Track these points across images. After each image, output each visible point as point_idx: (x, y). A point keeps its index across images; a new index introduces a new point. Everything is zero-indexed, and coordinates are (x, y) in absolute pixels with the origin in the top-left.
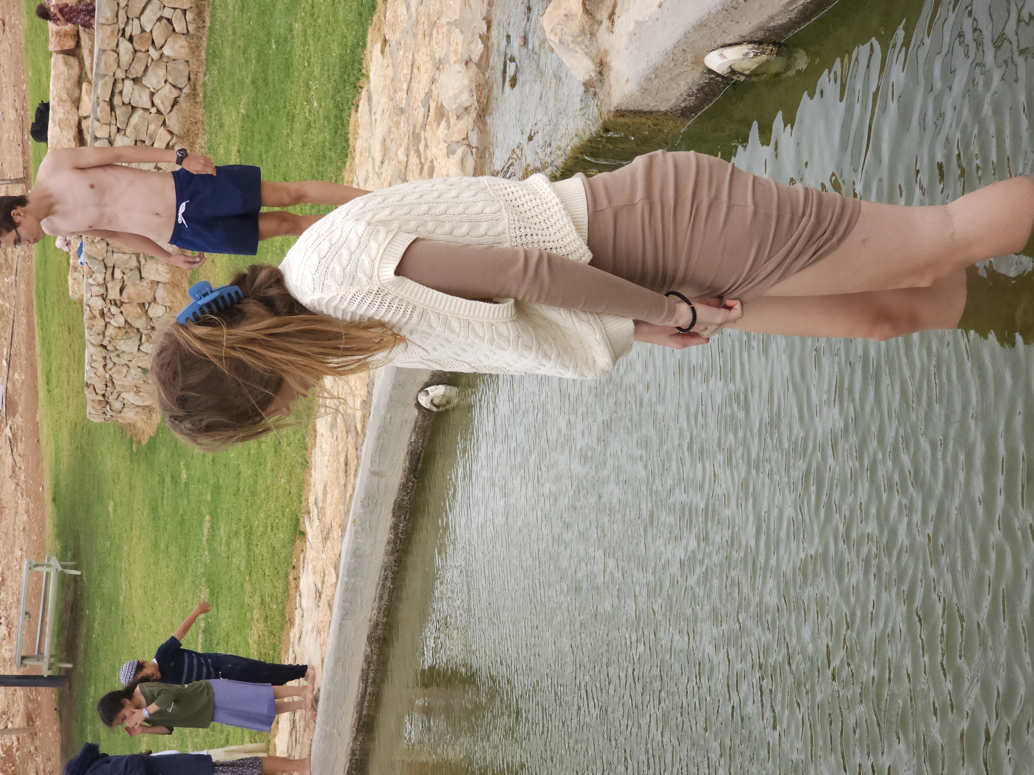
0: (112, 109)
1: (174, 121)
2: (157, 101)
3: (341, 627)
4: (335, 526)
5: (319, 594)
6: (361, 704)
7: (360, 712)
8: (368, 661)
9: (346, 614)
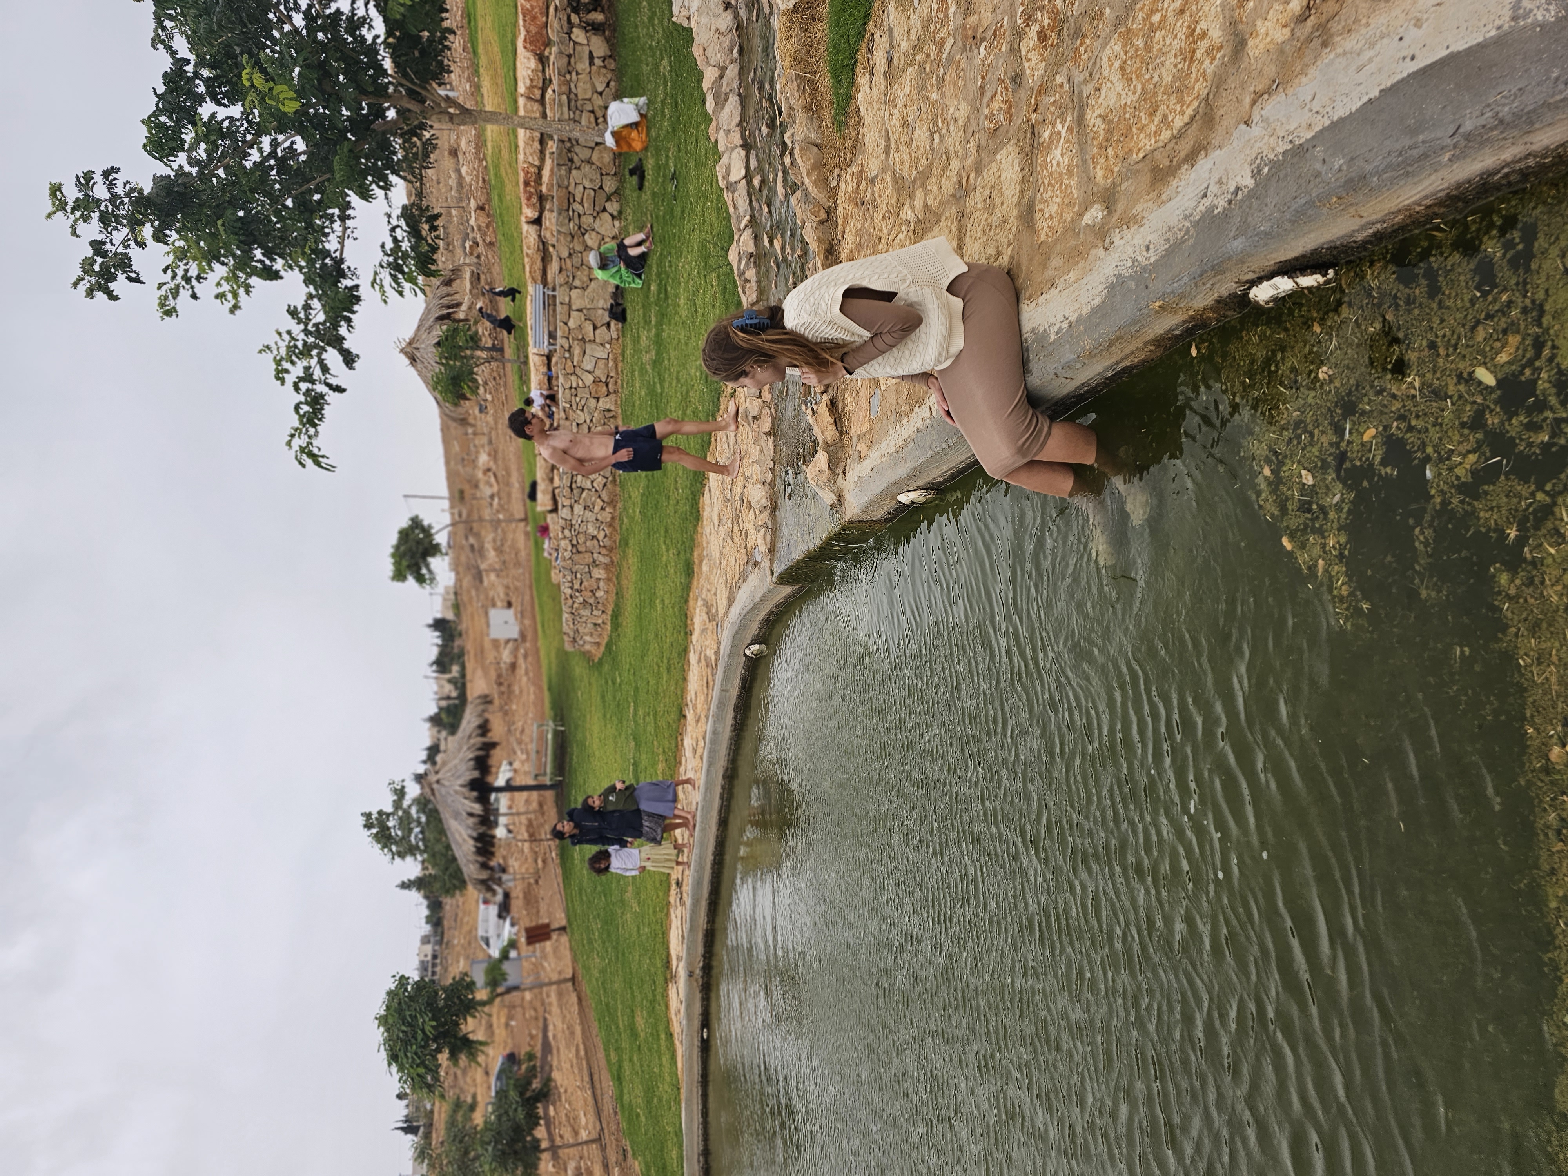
0: (572, 490)
1: (605, 495)
2: (595, 485)
3: (708, 771)
4: (703, 716)
5: (695, 751)
6: (720, 811)
7: (720, 815)
8: (723, 788)
9: (710, 765)
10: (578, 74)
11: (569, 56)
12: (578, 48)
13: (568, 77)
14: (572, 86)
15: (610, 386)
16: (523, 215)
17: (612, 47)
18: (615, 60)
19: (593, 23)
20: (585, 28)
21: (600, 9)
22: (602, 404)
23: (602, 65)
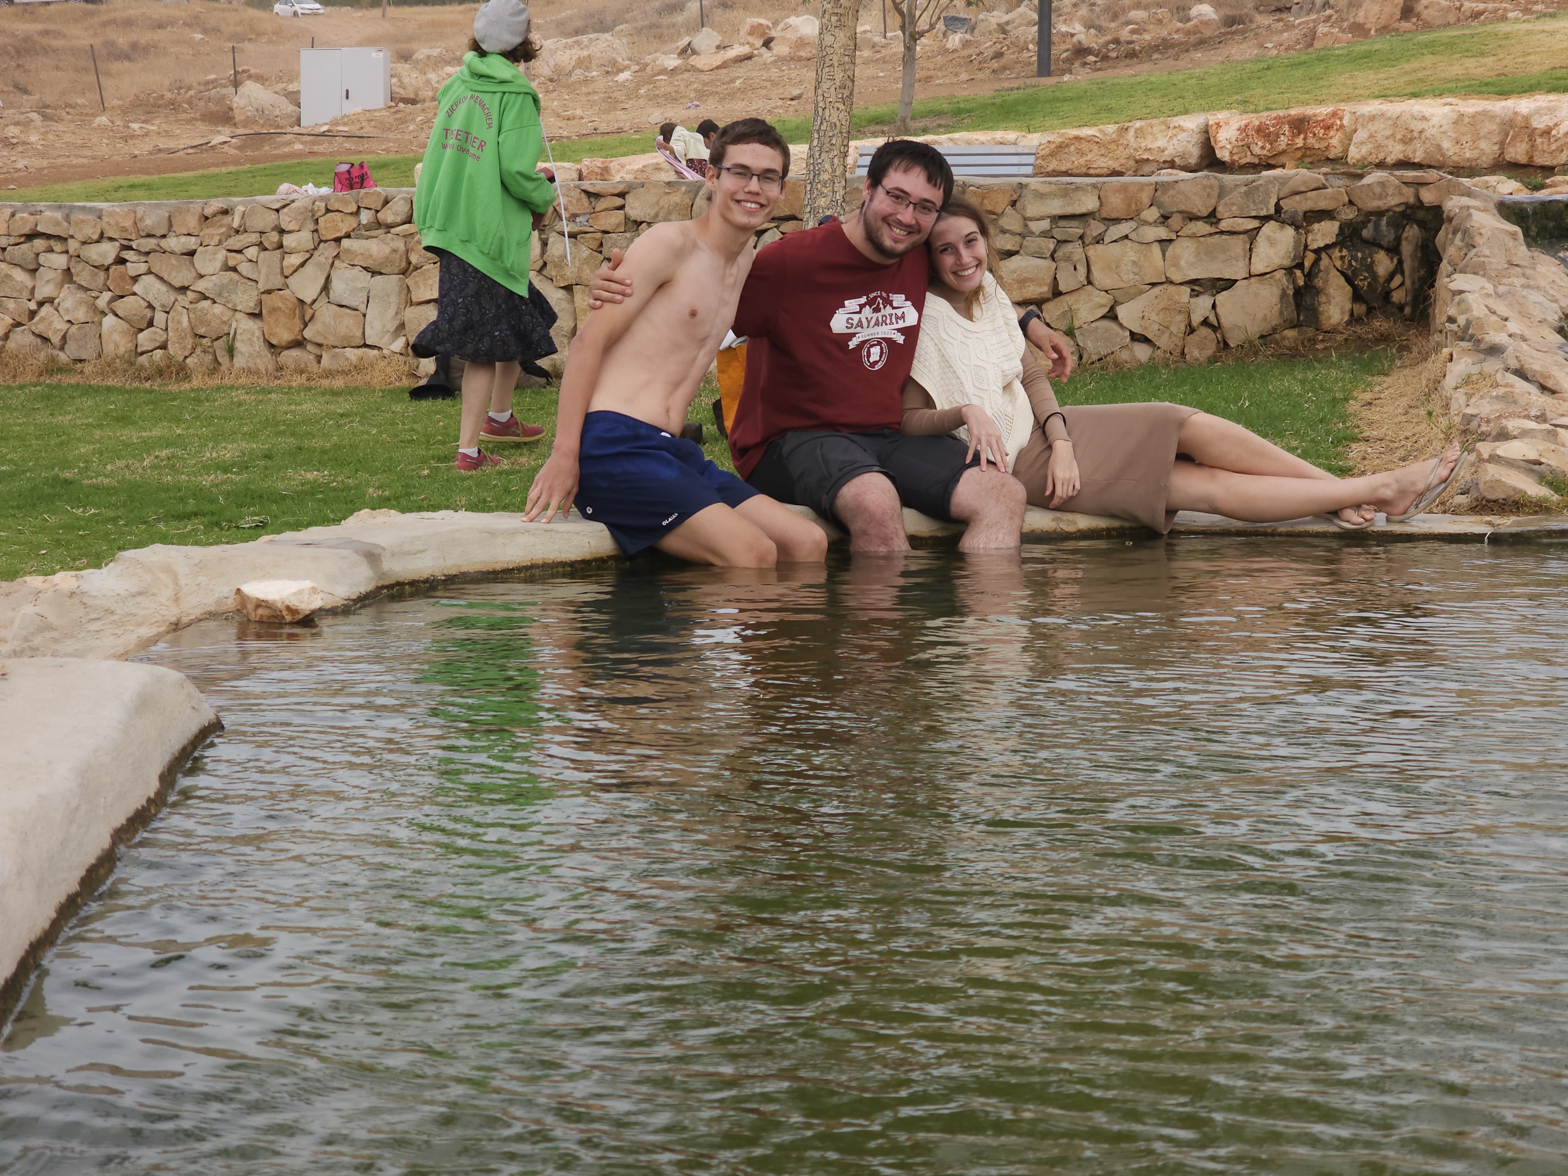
0: (30, 237)
1: (21, 340)
2: (46, 309)
10: (1164, 243)
11: (1212, 217)
12: (1238, 244)
13: (1152, 214)
14: (1124, 228)
15: (295, 353)
16: (1221, 116)
17: (1249, 349)
18: (1212, 360)
19: (1318, 292)
20: (1300, 266)
21: (1360, 309)
22: (246, 327)
23: (1196, 319)
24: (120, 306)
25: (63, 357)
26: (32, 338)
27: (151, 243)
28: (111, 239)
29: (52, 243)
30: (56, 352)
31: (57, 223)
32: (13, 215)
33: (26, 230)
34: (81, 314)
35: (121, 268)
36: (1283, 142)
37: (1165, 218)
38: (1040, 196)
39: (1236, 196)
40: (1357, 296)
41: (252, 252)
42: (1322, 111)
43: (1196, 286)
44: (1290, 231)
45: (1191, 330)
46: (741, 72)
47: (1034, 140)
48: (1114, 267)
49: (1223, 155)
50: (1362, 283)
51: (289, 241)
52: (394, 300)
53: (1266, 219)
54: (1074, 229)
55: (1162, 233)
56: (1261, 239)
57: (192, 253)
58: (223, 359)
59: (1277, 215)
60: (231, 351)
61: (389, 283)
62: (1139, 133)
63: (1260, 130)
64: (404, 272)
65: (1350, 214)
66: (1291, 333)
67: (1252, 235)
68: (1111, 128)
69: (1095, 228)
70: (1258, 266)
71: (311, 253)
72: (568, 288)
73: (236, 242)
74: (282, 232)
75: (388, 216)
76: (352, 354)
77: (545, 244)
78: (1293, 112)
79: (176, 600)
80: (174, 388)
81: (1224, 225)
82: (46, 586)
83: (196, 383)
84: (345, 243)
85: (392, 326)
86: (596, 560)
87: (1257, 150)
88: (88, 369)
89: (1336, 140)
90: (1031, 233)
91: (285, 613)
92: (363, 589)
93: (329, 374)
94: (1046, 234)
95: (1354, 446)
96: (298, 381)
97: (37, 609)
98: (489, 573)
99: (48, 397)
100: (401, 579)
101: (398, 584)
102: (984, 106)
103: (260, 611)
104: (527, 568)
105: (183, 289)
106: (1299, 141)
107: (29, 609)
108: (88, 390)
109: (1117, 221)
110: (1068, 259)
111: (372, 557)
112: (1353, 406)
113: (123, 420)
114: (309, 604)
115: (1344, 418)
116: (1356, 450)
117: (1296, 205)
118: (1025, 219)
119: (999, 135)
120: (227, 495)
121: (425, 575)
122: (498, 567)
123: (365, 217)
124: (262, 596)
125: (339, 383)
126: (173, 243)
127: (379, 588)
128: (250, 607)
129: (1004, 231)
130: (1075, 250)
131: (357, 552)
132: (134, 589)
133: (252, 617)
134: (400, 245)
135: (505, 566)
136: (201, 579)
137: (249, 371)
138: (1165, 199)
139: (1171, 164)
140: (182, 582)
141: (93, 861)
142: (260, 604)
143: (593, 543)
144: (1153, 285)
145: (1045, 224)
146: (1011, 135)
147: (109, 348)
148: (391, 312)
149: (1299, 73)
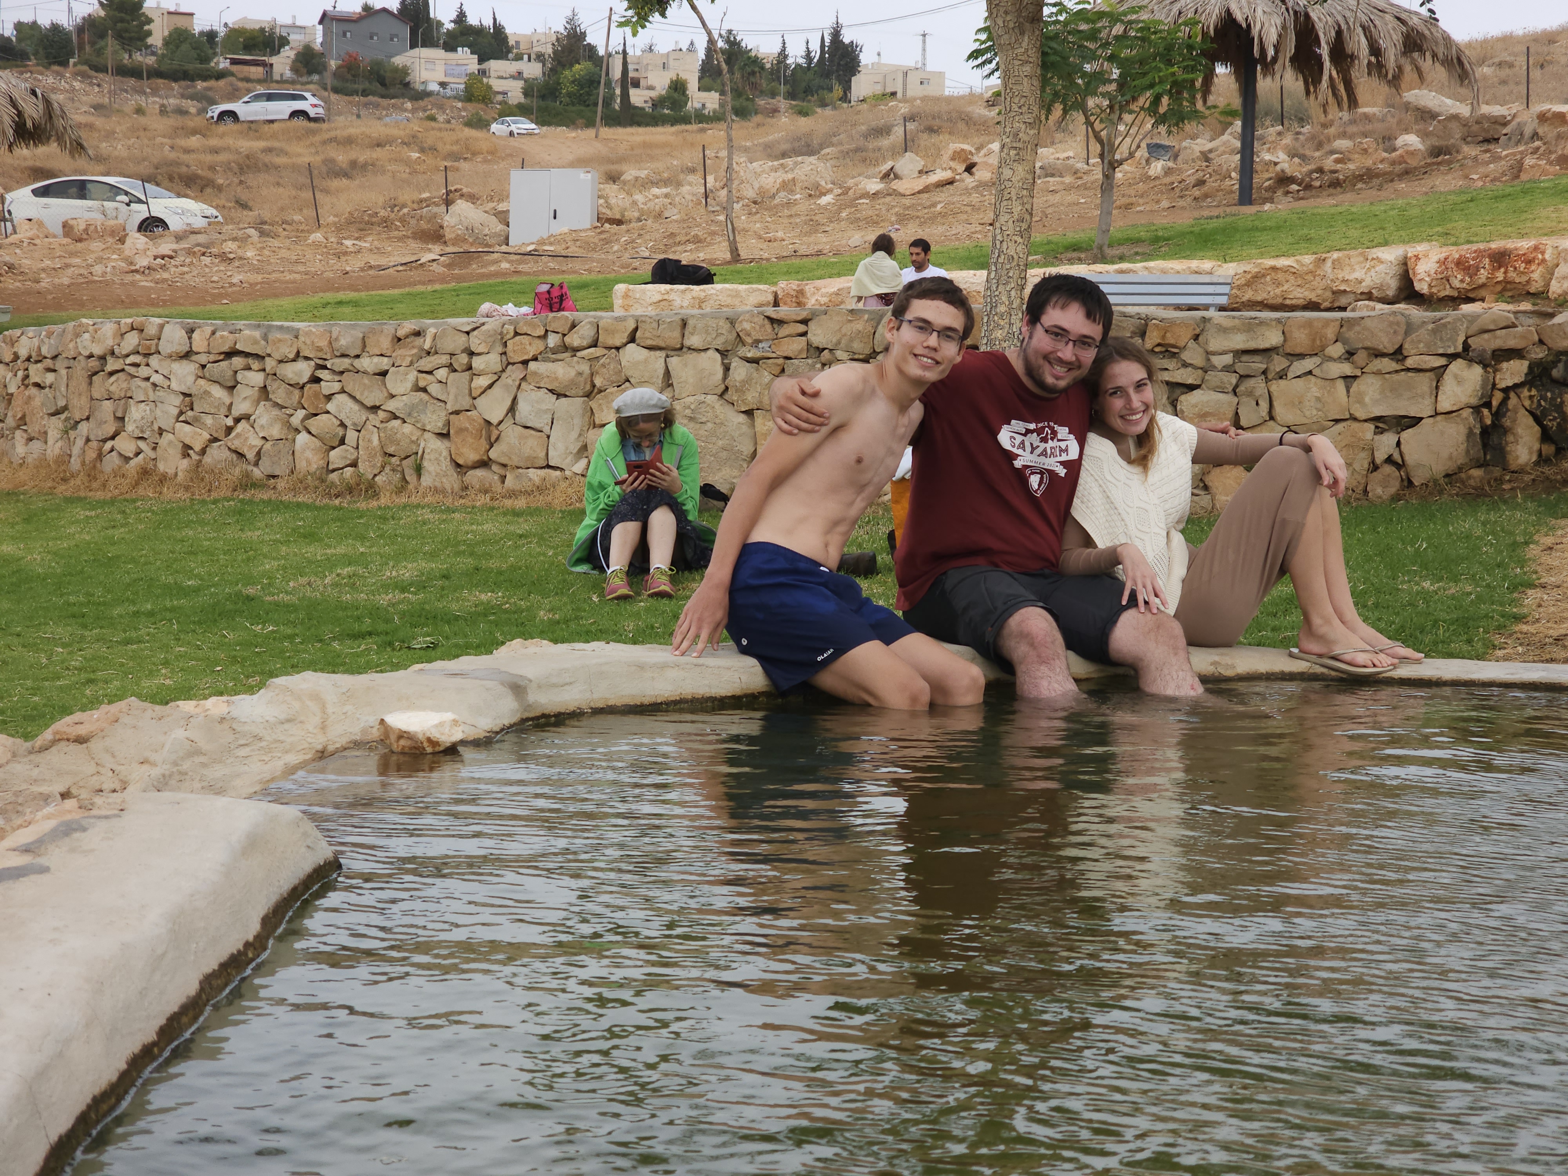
10: (1349, 379)
11: (1398, 354)
12: (1424, 382)
13: (1337, 350)
14: (1308, 364)
15: (480, 473)
16: (1420, 248)
17: (1433, 488)
18: (1396, 498)
19: (1506, 431)
20: (1488, 405)
21: (1549, 449)
22: (434, 447)
23: (1380, 457)
24: (314, 424)
25: (257, 473)
26: (228, 453)
27: (345, 363)
28: (307, 358)
29: (250, 361)
30: (250, 468)
31: (256, 342)
32: (213, 333)
33: (226, 348)
34: (276, 431)
35: (315, 386)
36: (1483, 276)
37: (1350, 354)
38: (1223, 330)
39: (1423, 333)
40: (1546, 436)
41: (442, 373)
42: (1524, 245)
43: (1381, 423)
44: (1478, 370)
45: (1374, 467)
46: (942, 197)
47: (1230, 270)
48: (1298, 403)
49: (1422, 287)
50: (1552, 425)
51: (477, 363)
52: (578, 422)
53: (1453, 357)
54: (1257, 364)
55: (1347, 369)
56: (1448, 377)
57: (384, 374)
58: (411, 477)
59: (1465, 353)
60: (419, 470)
61: (572, 406)
62: (1337, 264)
63: (1460, 263)
64: (588, 395)
65: (1539, 354)
66: (1477, 473)
67: (1439, 373)
68: (1308, 259)
69: (1278, 363)
70: (1445, 404)
71: (499, 375)
72: (749, 413)
73: (426, 363)
74: (472, 354)
75: (574, 340)
76: (535, 475)
77: (727, 369)
78: (1493, 246)
79: (323, 728)
80: (362, 505)
81: (1410, 363)
82: (198, 710)
83: (384, 501)
84: (532, 365)
85: (575, 447)
86: (746, 696)
87: (1456, 283)
88: (281, 484)
89: (1537, 274)
90: (1214, 368)
91: (426, 744)
92: (507, 722)
93: (512, 494)
94: (1228, 369)
95: (1530, 592)
96: (482, 500)
97: (187, 734)
98: (636, 706)
99: (240, 513)
100: (547, 712)
101: (544, 716)
102: (1182, 234)
103: (402, 742)
104: (675, 702)
105: (375, 409)
106: (1500, 275)
107: (180, 734)
108: (278, 506)
109: (1301, 356)
110: (1250, 393)
111: (518, 688)
112: (1533, 551)
113: (310, 537)
114: (450, 736)
115: (1522, 563)
116: (1532, 596)
117: (1484, 344)
118: (1208, 353)
119: (1194, 264)
120: (403, 615)
121: (571, 708)
122: (646, 701)
123: (553, 340)
124: (404, 727)
125: (521, 503)
126: (367, 363)
127: (524, 721)
128: (393, 738)
129: (1185, 365)
130: (1258, 385)
131: (502, 684)
132: (283, 717)
133: (395, 747)
134: (585, 368)
135: (653, 700)
136: (348, 708)
137: (436, 490)
138: (1351, 335)
139: (1369, 296)
140: (330, 710)
141: (176, 1009)
142: (402, 735)
143: (744, 678)
144: (1337, 421)
145: (1228, 359)
146: (1207, 265)
147: (301, 465)
148: (574, 434)
149: (1503, 205)
